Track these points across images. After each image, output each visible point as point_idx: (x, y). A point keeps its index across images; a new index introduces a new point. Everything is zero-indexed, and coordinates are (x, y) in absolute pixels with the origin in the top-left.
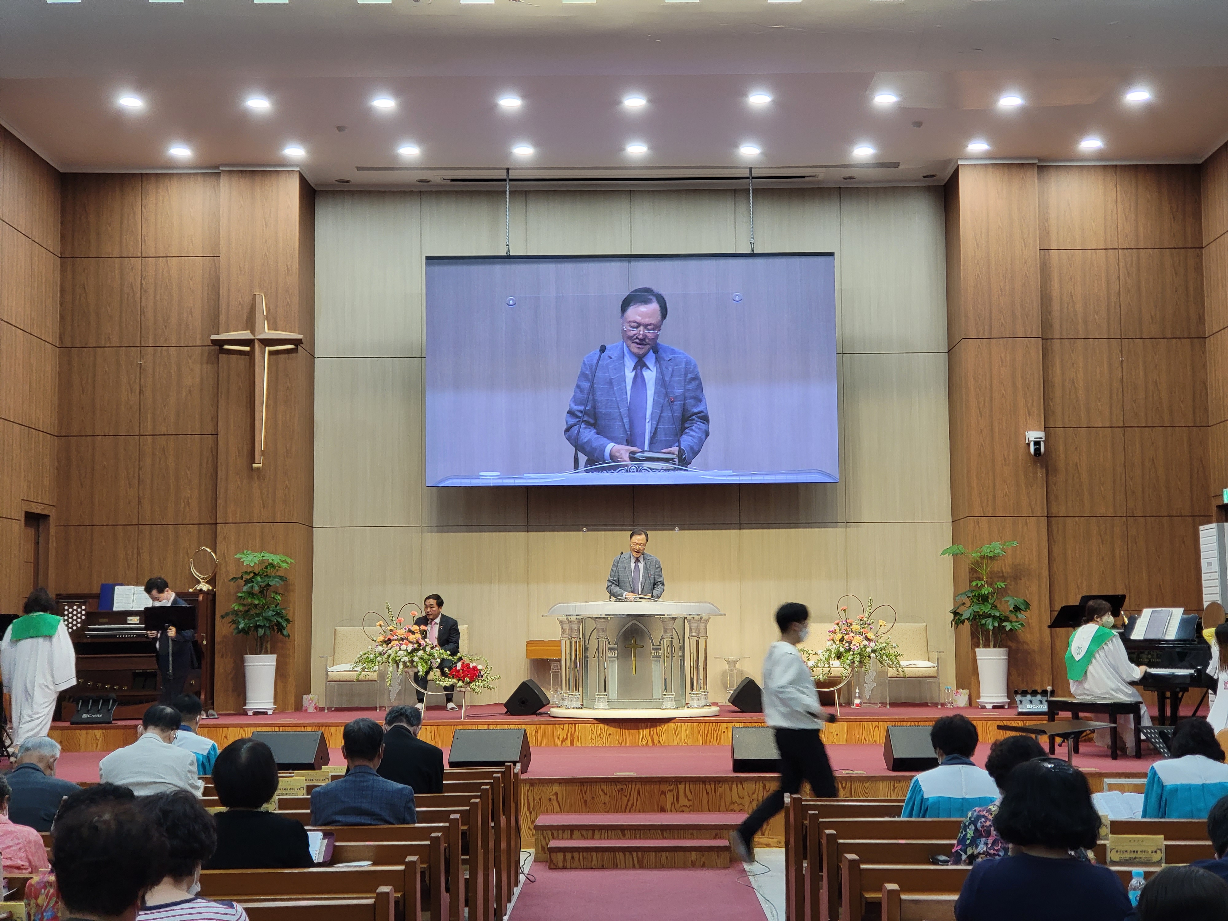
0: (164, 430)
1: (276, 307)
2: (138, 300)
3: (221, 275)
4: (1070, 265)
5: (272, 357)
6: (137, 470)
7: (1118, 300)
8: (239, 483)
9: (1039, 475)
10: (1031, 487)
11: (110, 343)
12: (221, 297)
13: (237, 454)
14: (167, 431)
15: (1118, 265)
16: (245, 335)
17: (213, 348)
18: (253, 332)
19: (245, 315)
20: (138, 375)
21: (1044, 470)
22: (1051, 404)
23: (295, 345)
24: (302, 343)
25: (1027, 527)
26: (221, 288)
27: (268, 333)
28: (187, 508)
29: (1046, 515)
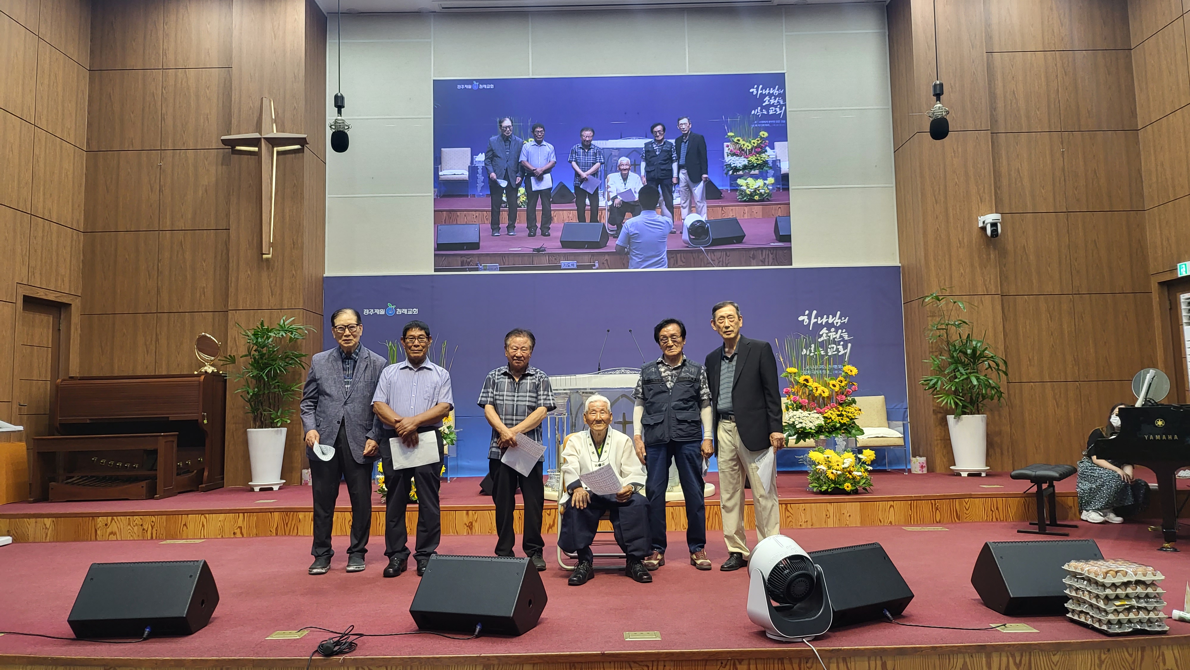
0: (181, 225)
1: (284, 111)
2: (160, 108)
3: (233, 84)
4: (1012, 66)
5: (281, 157)
6: (156, 262)
7: (1057, 97)
8: (249, 272)
10: (985, 268)
11: (133, 146)
12: (233, 102)
13: (248, 246)
14: (185, 226)
15: (1056, 66)
16: (253, 134)
17: (226, 149)
18: (260, 131)
19: (254, 119)
20: (158, 176)
21: (997, 252)
23: (300, 146)
24: (308, 144)
25: (983, 304)
26: (233, 95)
27: (275, 134)
28: (203, 297)
29: (999, 293)
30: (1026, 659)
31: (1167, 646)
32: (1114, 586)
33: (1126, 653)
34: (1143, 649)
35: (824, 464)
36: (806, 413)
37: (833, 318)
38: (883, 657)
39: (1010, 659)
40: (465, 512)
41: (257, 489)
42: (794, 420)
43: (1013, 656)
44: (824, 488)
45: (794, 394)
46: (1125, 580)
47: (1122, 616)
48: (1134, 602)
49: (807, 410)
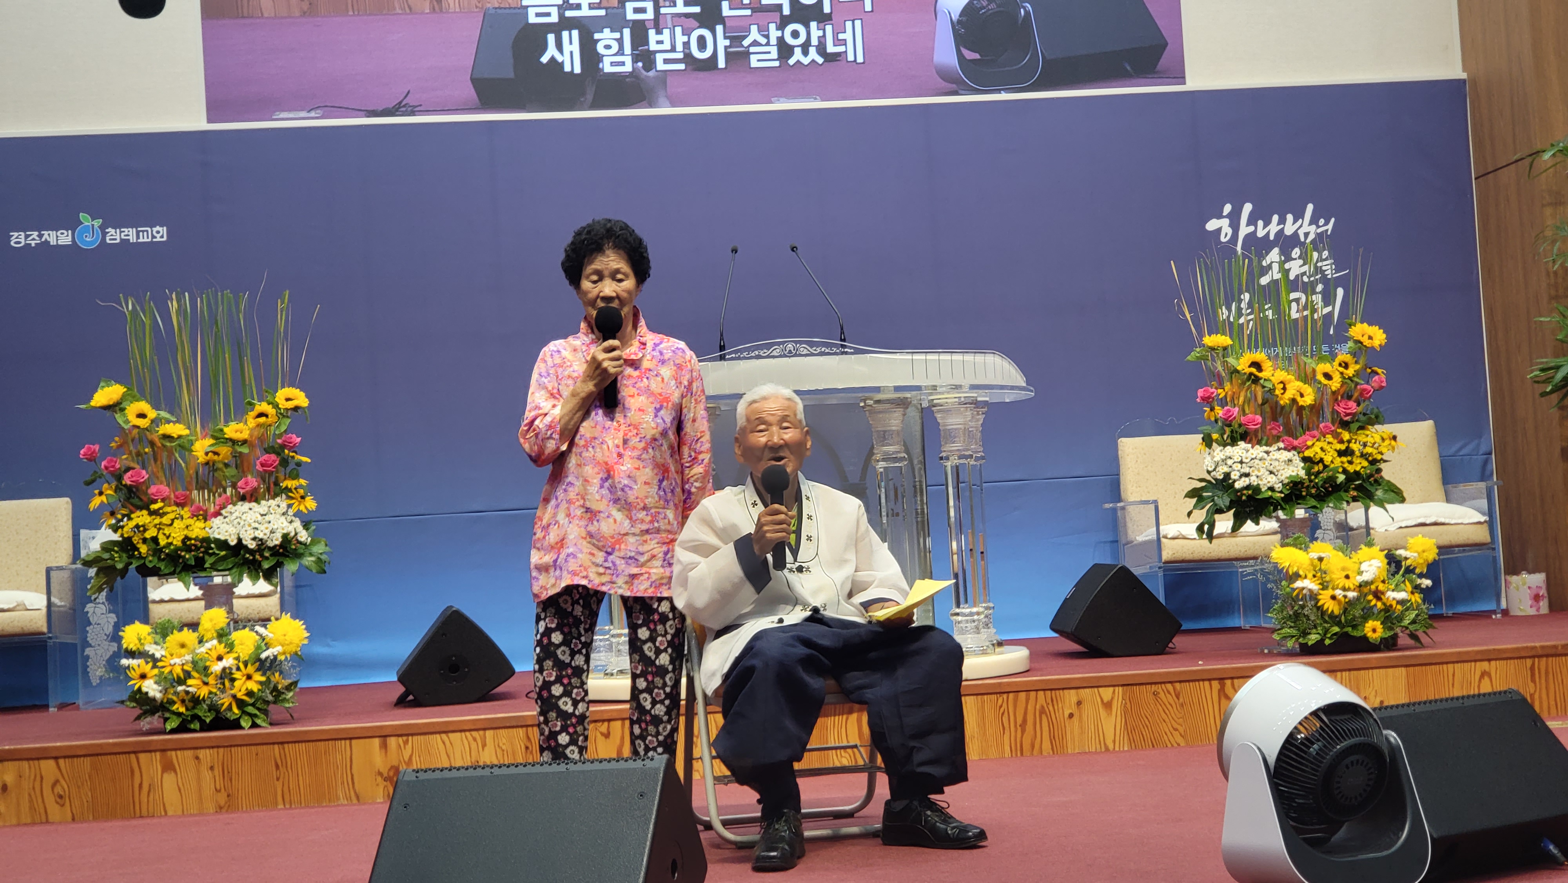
35: (1310, 575)
36: (1258, 451)
37: (1295, 222)
40: (377, 741)
42: (1226, 469)
44: (1313, 638)
45: (1223, 403)
49: (1259, 443)
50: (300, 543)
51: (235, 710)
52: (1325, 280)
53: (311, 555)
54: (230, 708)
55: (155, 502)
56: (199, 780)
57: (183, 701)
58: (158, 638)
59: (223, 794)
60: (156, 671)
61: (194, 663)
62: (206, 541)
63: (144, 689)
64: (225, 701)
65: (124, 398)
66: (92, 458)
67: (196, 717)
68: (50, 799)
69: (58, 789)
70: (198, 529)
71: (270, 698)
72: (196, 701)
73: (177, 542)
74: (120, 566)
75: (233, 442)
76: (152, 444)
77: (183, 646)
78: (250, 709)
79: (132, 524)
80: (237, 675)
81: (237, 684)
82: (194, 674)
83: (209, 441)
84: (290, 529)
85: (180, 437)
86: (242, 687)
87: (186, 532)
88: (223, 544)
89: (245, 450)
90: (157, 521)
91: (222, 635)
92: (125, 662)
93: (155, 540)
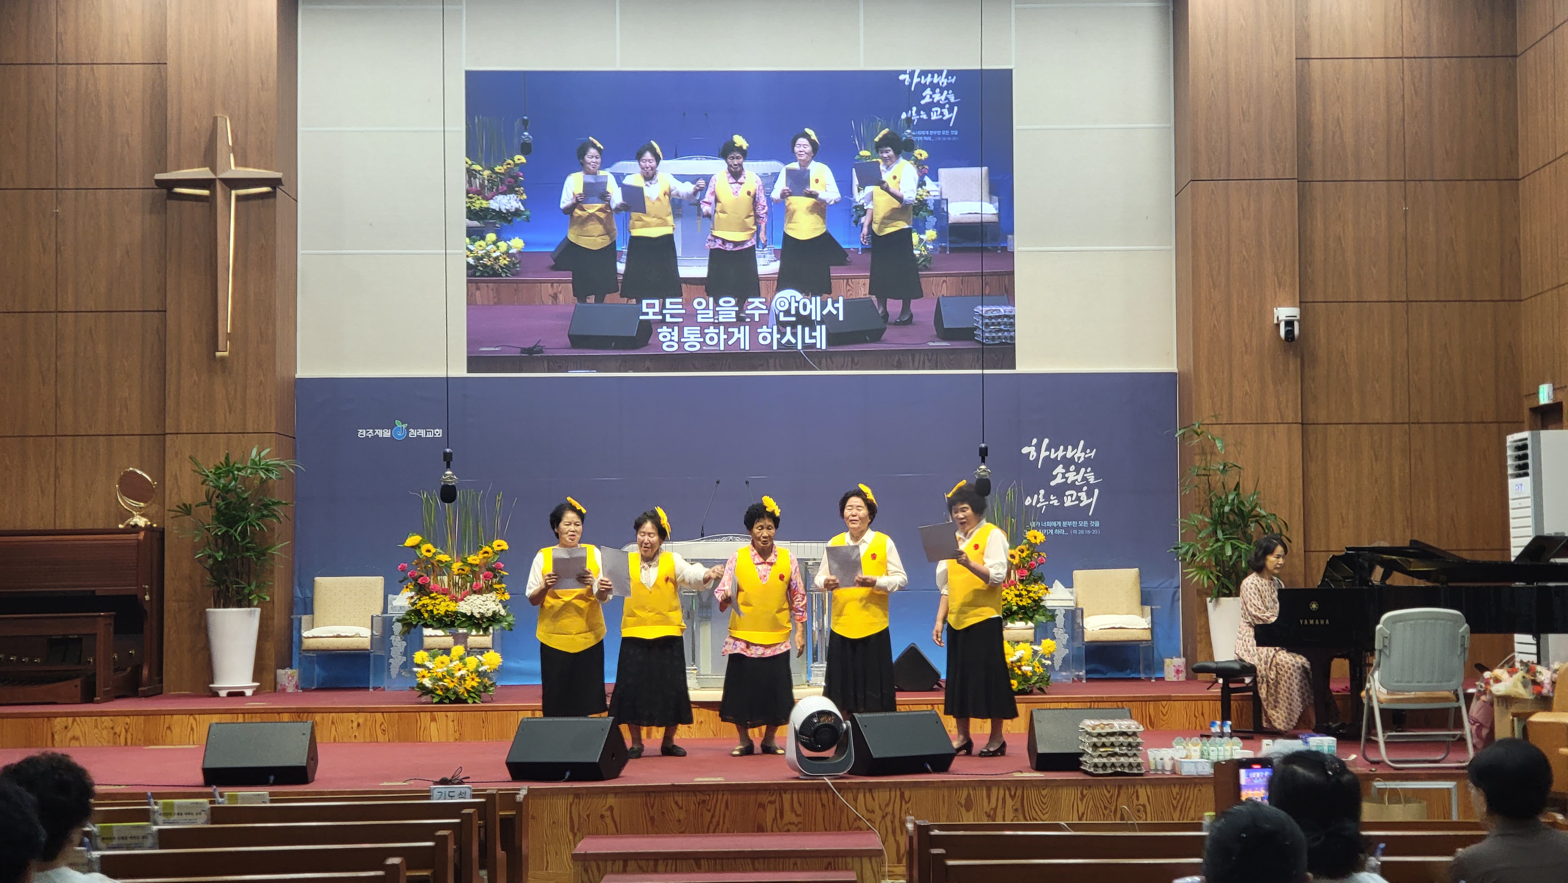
0: (89, 303)
1: (246, 135)
2: (53, 124)
3: (169, 89)
4: (1338, 80)
5: (242, 204)
6: (53, 359)
7: (1402, 127)
8: (196, 378)
9: (1292, 367)
10: (1281, 384)
11: (14, 184)
12: (168, 120)
13: (193, 338)
14: (96, 307)
15: (1403, 79)
16: (203, 173)
17: (158, 191)
18: (214, 170)
19: (203, 146)
20: (54, 229)
21: (1299, 359)
22: (1309, 270)
23: (272, 188)
24: (283, 185)
25: (1275, 437)
26: (169, 108)
27: (235, 171)
28: (125, 413)
29: (1300, 421)
30: (1019, 792)
31: (1141, 786)
32: (1099, 735)
33: (1105, 791)
34: (1120, 787)
37: (1073, 450)
38: (902, 790)
39: (1007, 792)
41: (223, 693)
43: (1009, 790)
46: (1110, 731)
47: (1105, 760)
48: (1117, 750)
50: (501, 615)
51: (466, 695)
52: (1087, 483)
53: (506, 622)
54: (463, 694)
55: (432, 593)
56: (447, 727)
57: (442, 689)
58: (431, 659)
59: (458, 733)
60: (430, 675)
61: (447, 671)
62: (456, 613)
63: (424, 683)
64: (461, 690)
65: (421, 542)
66: (403, 570)
67: (447, 697)
68: (379, 731)
69: (383, 727)
70: (453, 607)
71: (482, 690)
72: (447, 689)
73: (442, 613)
74: (414, 623)
75: (471, 565)
76: (433, 564)
77: (442, 663)
78: (473, 695)
79: (421, 603)
80: (467, 678)
81: (467, 682)
82: (447, 677)
83: (460, 564)
84: (496, 609)
85: (446, 561)
86: (470, 684)
87: (447, 608)
88: (464, 615)
89: (477, 569)
90: (433, 602)
91: (461, 659)
92: (415, 669)
93: (432, 611)
